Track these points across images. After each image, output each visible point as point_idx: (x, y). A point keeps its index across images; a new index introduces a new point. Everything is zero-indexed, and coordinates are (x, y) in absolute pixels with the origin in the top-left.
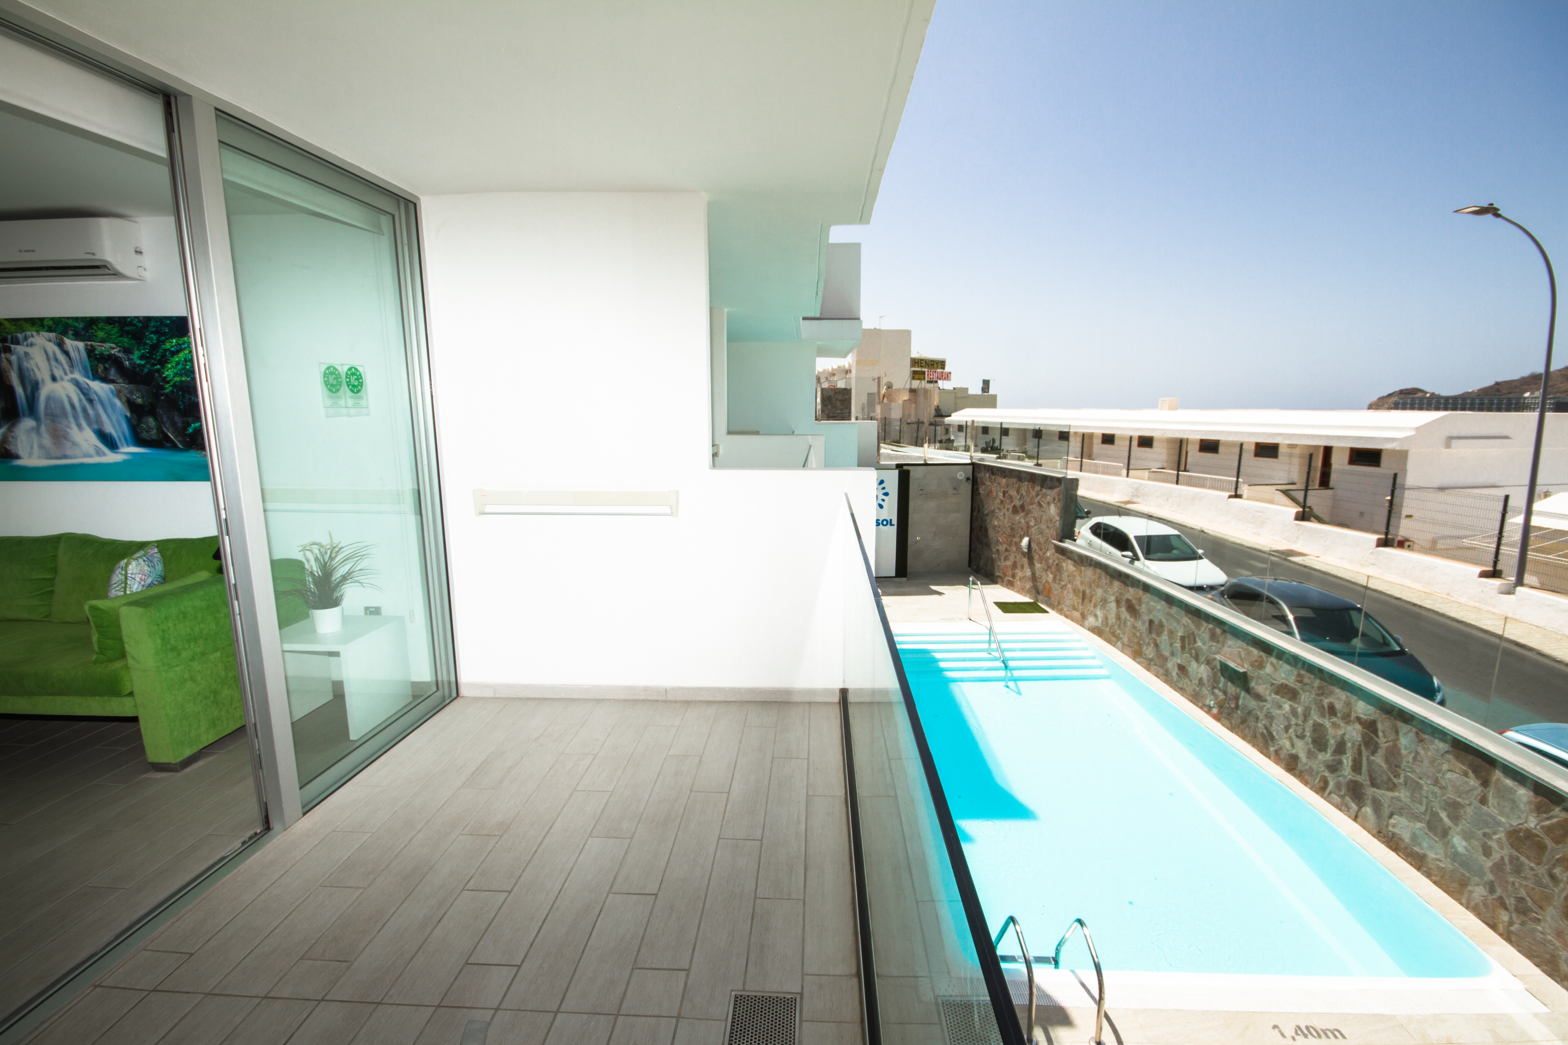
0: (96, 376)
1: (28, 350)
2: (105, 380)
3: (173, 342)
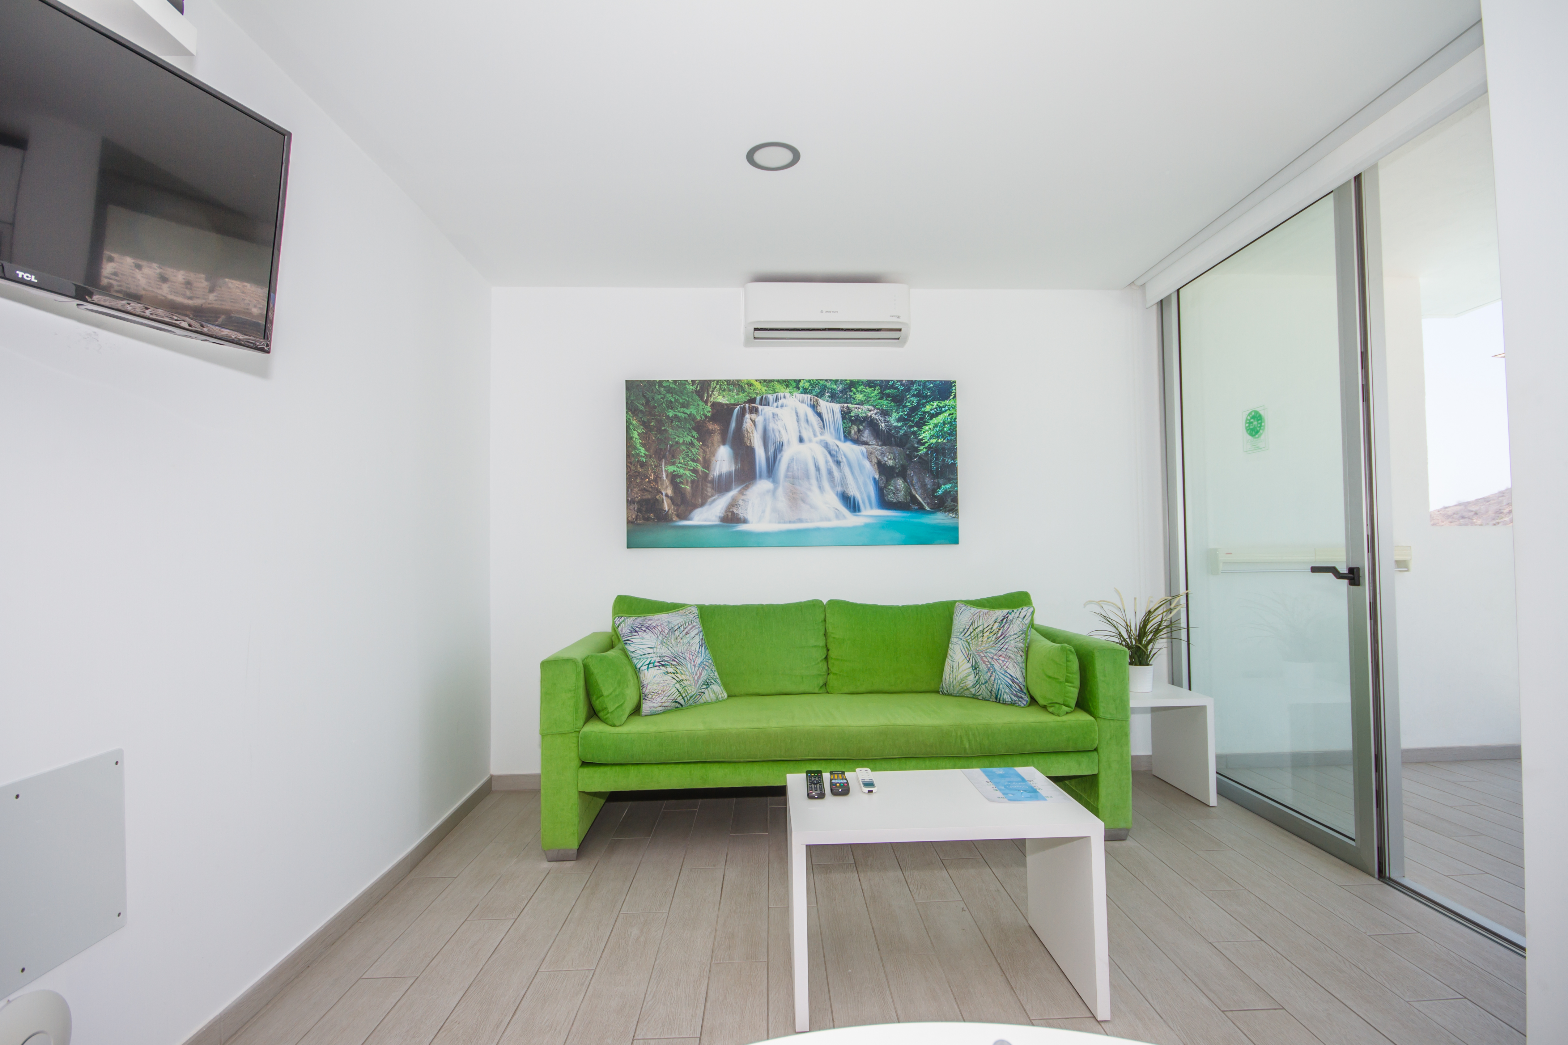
0: (847, 437)
1: (778, 411)
2: (857, 442)
3: (935, 404)
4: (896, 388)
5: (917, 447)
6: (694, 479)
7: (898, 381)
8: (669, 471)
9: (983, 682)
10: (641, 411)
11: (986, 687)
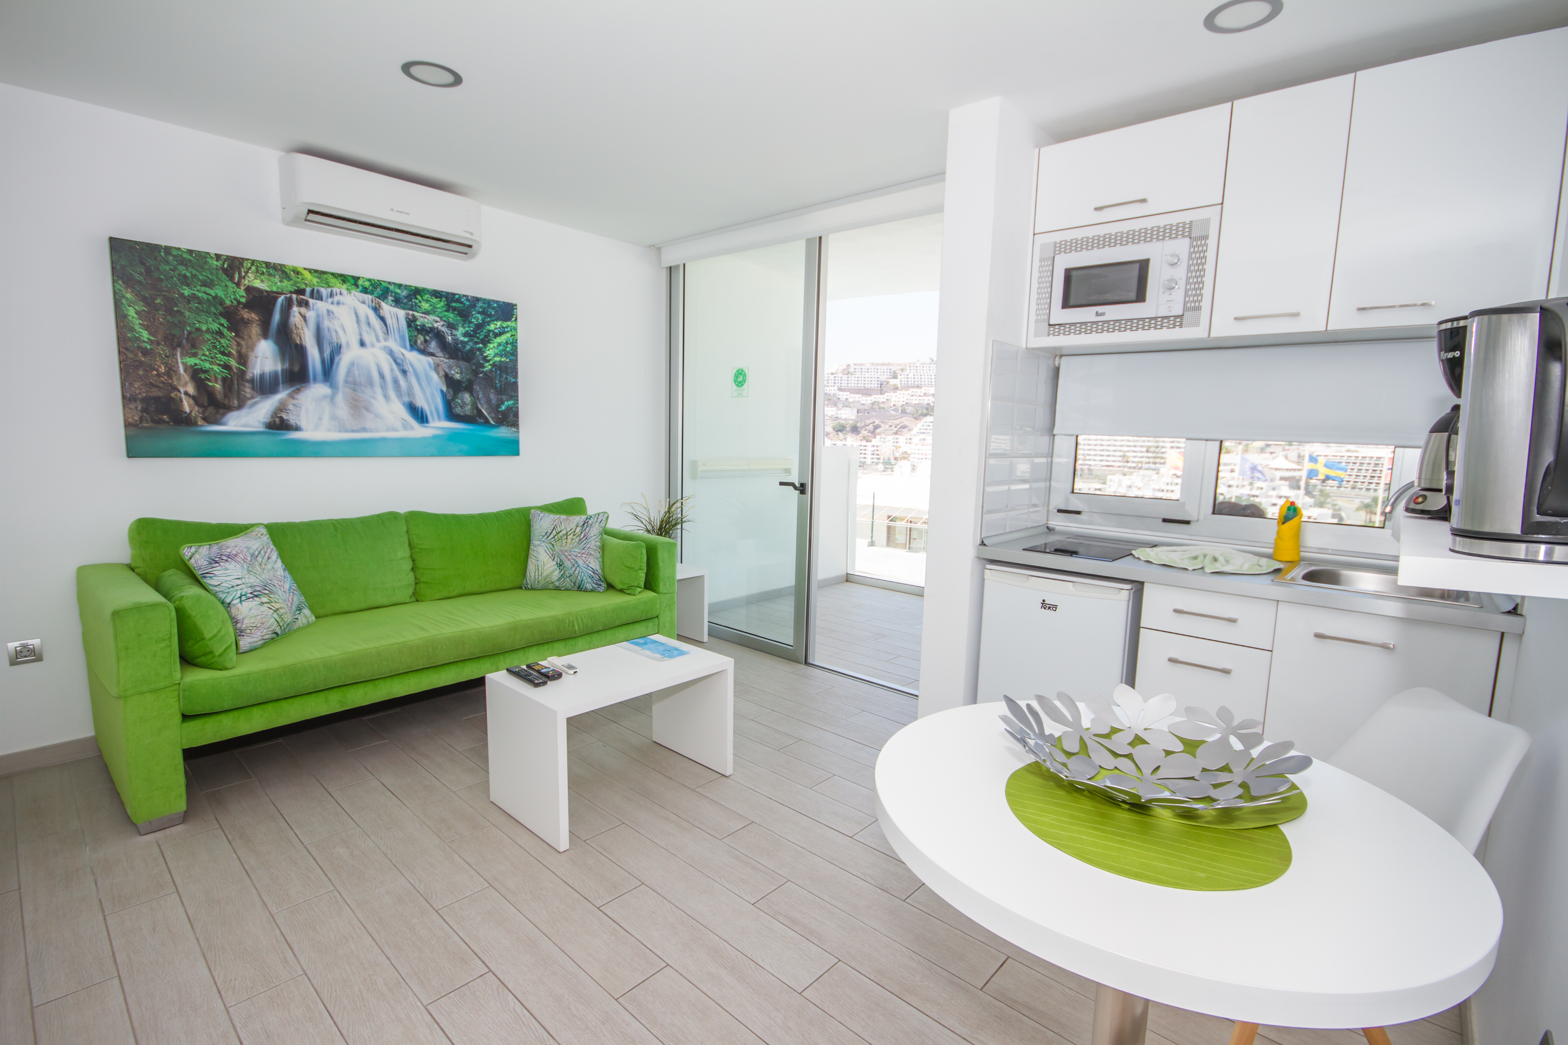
0: (413, 346)
2: (424, 352)
3: (499, 323)
4: (462, 303)
5: (483, 364)
6: (226, 376)
7: (464, 296)
8: (189, 364)
9: (568, 576)
10: (140, 282)
11: (571, 580)
